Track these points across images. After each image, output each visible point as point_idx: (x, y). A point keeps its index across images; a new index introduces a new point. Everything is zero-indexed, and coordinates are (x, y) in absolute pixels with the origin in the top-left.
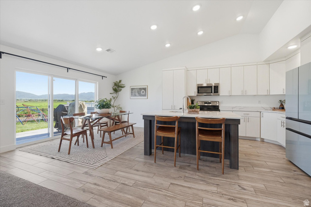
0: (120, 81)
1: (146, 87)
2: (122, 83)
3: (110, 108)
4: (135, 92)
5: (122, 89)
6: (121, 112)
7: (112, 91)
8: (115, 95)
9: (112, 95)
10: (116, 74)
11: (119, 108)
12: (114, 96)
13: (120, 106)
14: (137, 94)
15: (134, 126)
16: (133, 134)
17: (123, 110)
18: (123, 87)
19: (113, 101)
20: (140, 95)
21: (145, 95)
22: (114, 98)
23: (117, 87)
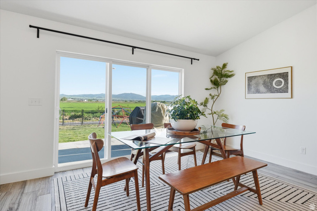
0: (225, 66)
1: (289, 70)
2: (228, 68)
3: (198, 118)
4: (257, 84)
5: (229, 79)
6: (226, 126)
7: (210, 85)
8: (214, 92)
9: (209, 92)
10: (216, 54)
11: (222, 116)
12: (213, 94)
13: (225, 113)
14: (262, 88)
15: (258, 171)
16: (257, 191)
17: (230, 122)
18: (230, 76)
19: (211, 102)
20: (271, 90)
21: (285, 90)
22: (213, 98)
23: (220, 77)
